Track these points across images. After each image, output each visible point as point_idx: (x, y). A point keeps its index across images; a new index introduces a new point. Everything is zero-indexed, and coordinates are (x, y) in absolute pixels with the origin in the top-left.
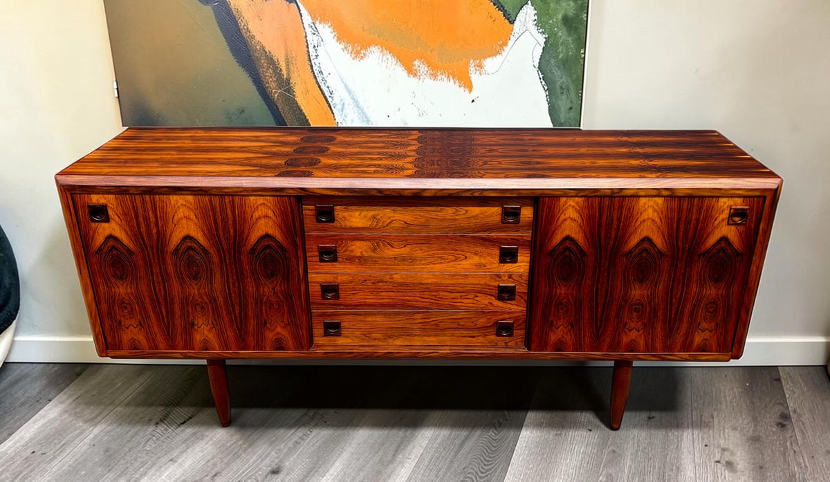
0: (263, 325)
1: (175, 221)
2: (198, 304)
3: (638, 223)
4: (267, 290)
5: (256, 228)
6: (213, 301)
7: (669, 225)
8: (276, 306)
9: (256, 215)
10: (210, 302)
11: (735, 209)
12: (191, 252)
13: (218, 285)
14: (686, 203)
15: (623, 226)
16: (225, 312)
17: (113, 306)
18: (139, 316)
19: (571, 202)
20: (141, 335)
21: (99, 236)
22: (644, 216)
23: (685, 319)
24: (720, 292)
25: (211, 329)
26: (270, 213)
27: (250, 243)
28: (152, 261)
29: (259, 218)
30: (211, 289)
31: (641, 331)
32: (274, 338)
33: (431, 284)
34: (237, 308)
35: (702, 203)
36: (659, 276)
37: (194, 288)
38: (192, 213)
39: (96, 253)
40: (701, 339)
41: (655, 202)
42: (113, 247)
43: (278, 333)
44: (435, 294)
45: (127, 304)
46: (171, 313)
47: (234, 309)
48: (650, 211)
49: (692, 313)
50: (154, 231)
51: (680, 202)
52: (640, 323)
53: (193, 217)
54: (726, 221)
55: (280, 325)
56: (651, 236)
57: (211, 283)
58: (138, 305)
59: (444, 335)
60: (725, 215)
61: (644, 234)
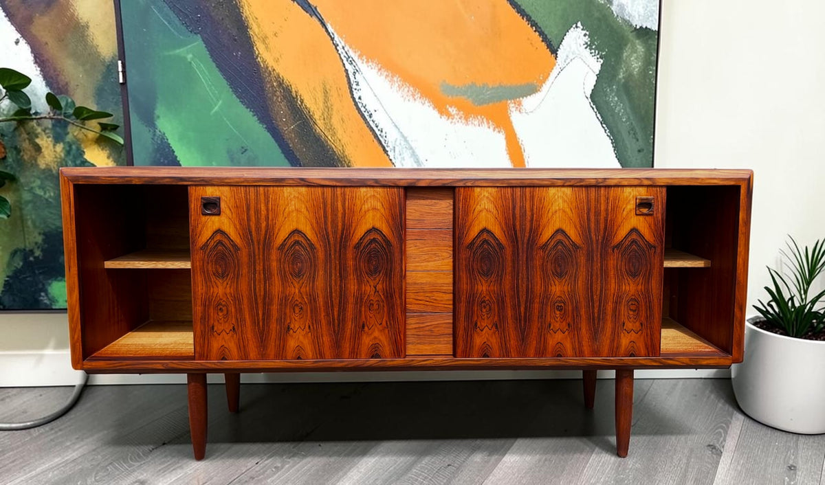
0: (361, 327)
1: (286, 215)
2: (297, 305)
3: (550, 214)
4: (368, 289)
5: (364, 221)
6: (312, 301)
7: (580, 216)
8: (375, 307)
9: (366, 207)
10: (310, 302)
11: (642, 199)
12: (297, 247)
13: (320, 283)
14: (594, 194)
15: (536, 217)
16: (323, 314)
17: (208, 308)
18: (233, 320)
19: (486, 193)
20: (233, 343)
21: (207, 230)
22: (555, 207)
23: (609, 318)
24: (640, 287)
25: (307, 333)
26: (379, 206)
27: (357, 237)
28: (257, 257)
29: (368, 210)
30: (313, 287)
31: (566, 333)
32: (371, 343)
33: (426, 284)
34: (336, 309)
35: (608, 193)
36: (577, 270)
37: (295, 287)
38: (303, 206)
39: (201, 249)
40: (628, 341)
41: (564, 193)
42: (220, 242)
43: (375, 338)
44: (429, 295)
45: (224, 305)
46: (267, 315)
47: (333, 310)
48: (561, 201)
49: (615, 310)
50: (264, 225)
51: (588, 193)
52: (564, 323)
53: (304, 210)
54: (633, 212)
55: (378, 329)
56: (564, 228)
57: (313, 282)
58: (235, 308)
59: (439, 343)
60: (632, 205)
61: (557, 226)
